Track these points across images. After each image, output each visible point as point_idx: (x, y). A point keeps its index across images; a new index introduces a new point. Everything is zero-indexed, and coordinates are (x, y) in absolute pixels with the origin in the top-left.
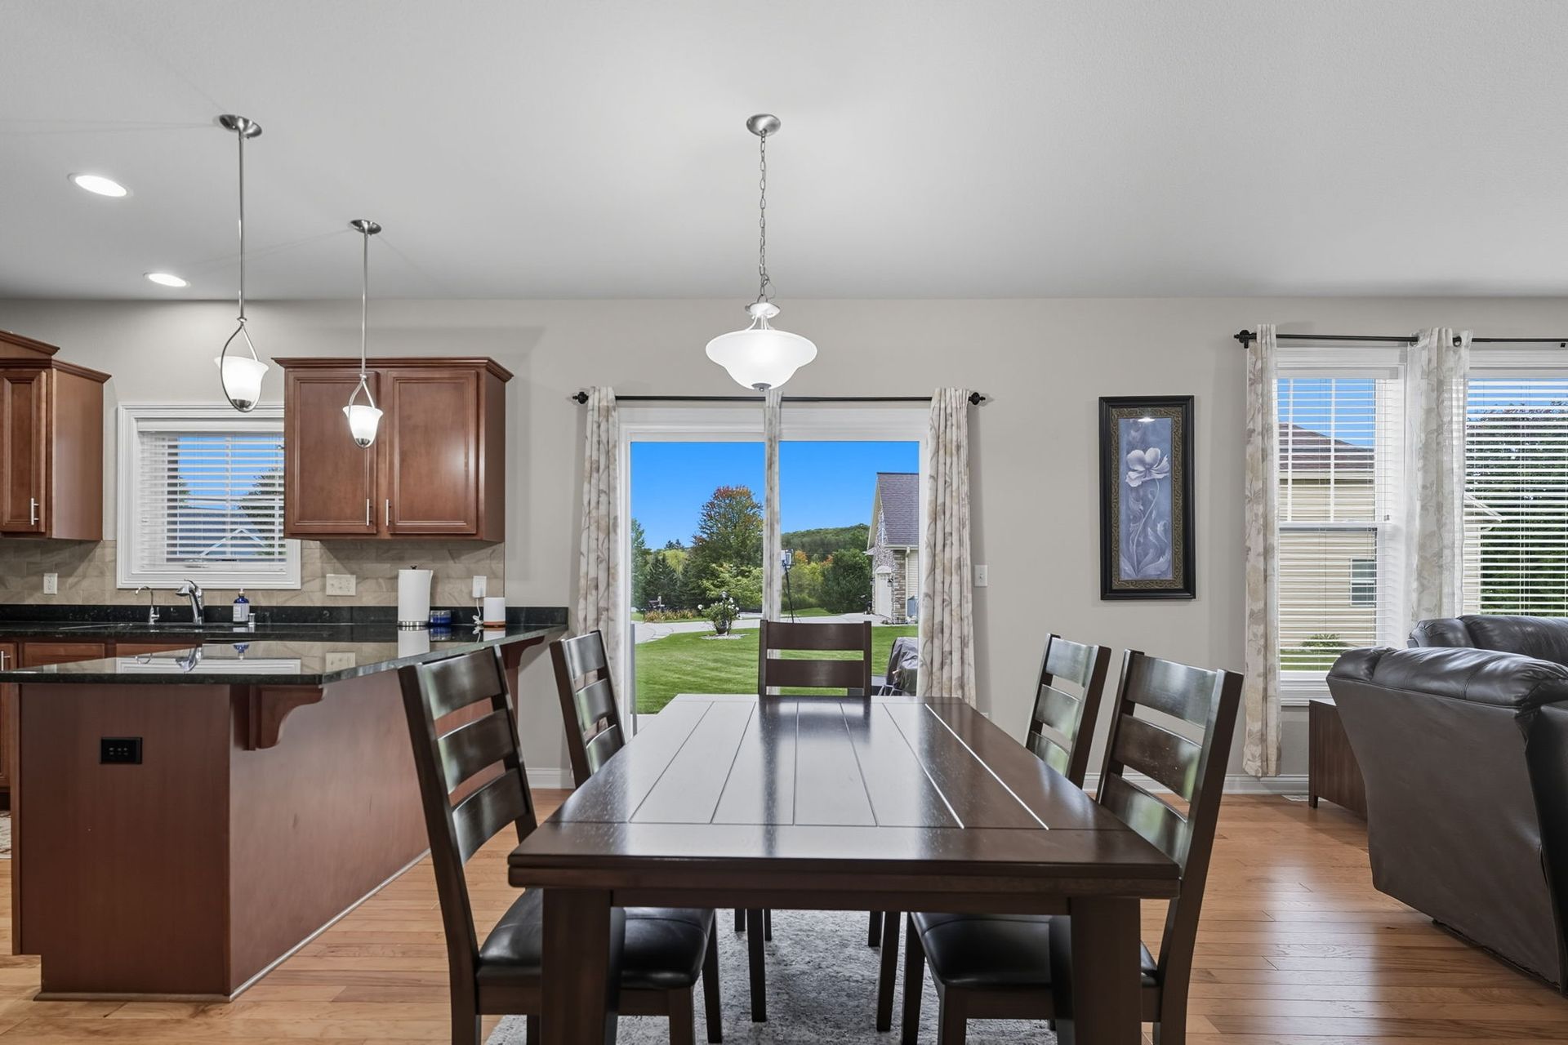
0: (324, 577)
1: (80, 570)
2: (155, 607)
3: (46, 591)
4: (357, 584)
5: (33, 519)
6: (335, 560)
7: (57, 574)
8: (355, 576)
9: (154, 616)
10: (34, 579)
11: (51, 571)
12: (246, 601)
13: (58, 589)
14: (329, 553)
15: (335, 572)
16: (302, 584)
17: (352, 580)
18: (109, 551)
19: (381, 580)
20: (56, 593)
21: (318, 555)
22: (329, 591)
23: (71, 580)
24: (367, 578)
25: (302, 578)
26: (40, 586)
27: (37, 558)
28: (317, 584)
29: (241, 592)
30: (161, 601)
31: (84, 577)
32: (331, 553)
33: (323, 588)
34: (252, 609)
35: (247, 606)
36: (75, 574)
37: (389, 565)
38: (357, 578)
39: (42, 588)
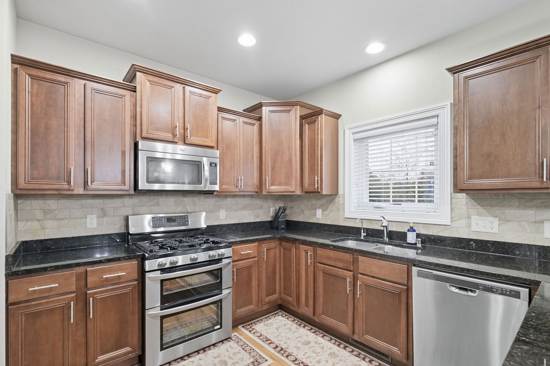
0: (469, 217)
1: (329, 209)
2: (364, 229)
3: (317, 217)
4: (499, 225)
5: (316, 185)
6: (479, 207)
7: (321, 210)
8: (498, 219)
9: (363, 234)
10: (313, 211)
11: (319, 208)
12: (414, 231)
13: (322, 216)
14: (473, 201)
15: (479, 214)
16: (452, 222)
17: (496, 221)
18: (341, 199)
19: (524, 223)
20: (321, 218)
21: (465, 203)
22: (474, 228)
23: (326, 212)
24: (510, 221)
25: (451, 218)
26: (315, 215)
27: (314, 202)
28: (463, 222)
29: (412, 225)
30: (366, 225)
31: (331, 211)
32: (475, 201)
33: (469, 226)
34: (418, 236)
35: (415, 234)
36: (328, 210)
37: (534, 212)
38: (499, 220)
39: (316, 216)
